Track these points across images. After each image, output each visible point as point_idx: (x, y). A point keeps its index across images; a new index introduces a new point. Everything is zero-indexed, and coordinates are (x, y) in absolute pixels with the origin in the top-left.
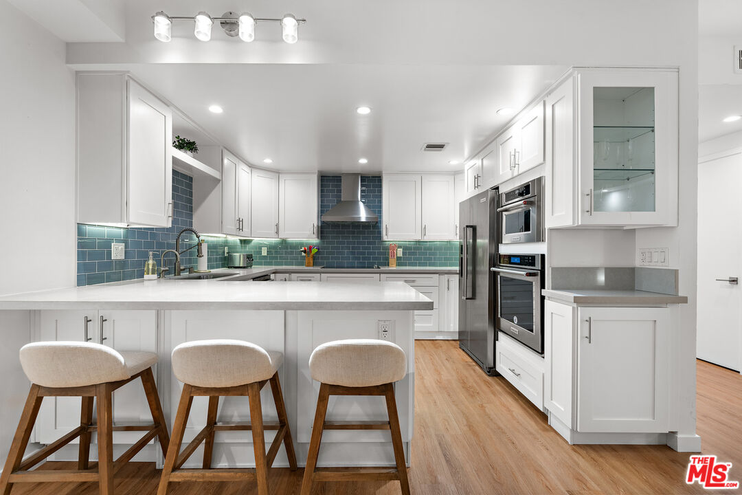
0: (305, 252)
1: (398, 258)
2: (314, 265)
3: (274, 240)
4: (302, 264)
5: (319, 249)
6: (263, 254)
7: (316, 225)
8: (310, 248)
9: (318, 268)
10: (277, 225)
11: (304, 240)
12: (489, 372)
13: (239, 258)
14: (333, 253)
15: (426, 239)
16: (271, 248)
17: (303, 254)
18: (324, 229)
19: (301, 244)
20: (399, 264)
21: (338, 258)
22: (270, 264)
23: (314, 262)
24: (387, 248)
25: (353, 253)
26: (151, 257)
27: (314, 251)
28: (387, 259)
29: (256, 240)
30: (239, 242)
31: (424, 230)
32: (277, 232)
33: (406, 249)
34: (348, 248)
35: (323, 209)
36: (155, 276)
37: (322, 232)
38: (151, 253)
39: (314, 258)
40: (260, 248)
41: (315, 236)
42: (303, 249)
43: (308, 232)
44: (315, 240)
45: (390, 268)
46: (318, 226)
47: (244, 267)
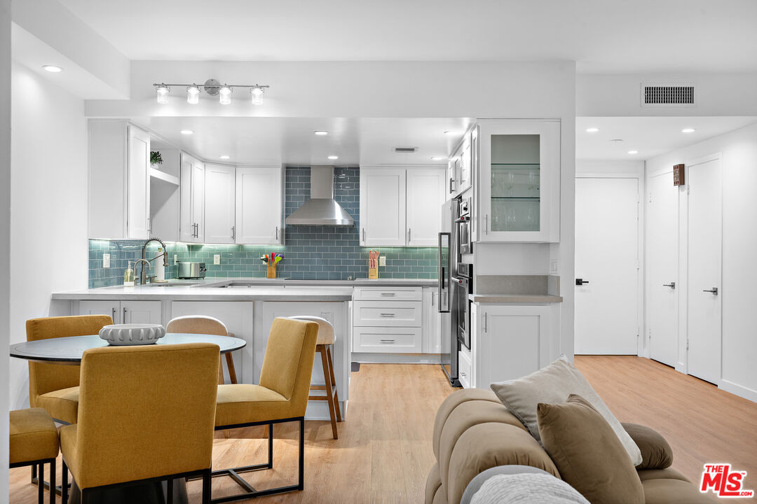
0: (266, 260)
1: (381, 269)
2: (277, 277)
3: (229, 246)
4: (263, 275)
5: (283, 257)
6: (215, 263)
7: (279, 229)
8: (273, 256)
9: (282, 280)
10: (234, 229)
11: (266, 247)
12: (453, 383)
13: (189, 268)
14: (301, 262)
15: (411, 244)
16: (225, 255)
17: (264, 263)
18: (289, 234)
19: (261, 251)
20: (381, 276)
21: (307, 268)
22: (224, 275)
23: (277, 273)
24: (366, 256)
25: (326, 262)
26: (129, 266)
27: (278, 259)
28: (367, 269)
29: (206, 247)
30: (186, 247)
31: (408, 234)
32: (234, 237)
33: (390, 257)
34: (320, 256)
35: (288, 210)
36: (133, 283)
37: (287, 236)
38: (129, 262)
39: (277, 268)
40: (212, 255)
41: (278, 242)
42: (264, 257)
43: (270, 237)
44: (278, 247)
45: (370, 280)
46: (282, 230)
47: (197, 278)
